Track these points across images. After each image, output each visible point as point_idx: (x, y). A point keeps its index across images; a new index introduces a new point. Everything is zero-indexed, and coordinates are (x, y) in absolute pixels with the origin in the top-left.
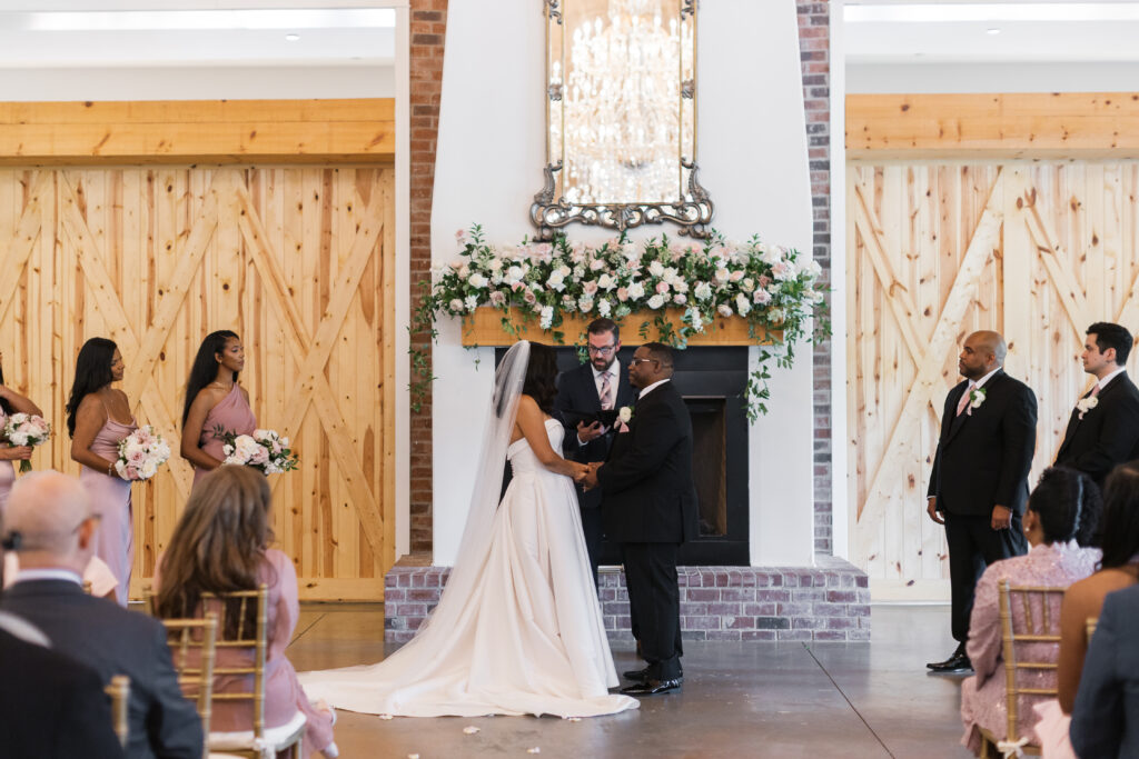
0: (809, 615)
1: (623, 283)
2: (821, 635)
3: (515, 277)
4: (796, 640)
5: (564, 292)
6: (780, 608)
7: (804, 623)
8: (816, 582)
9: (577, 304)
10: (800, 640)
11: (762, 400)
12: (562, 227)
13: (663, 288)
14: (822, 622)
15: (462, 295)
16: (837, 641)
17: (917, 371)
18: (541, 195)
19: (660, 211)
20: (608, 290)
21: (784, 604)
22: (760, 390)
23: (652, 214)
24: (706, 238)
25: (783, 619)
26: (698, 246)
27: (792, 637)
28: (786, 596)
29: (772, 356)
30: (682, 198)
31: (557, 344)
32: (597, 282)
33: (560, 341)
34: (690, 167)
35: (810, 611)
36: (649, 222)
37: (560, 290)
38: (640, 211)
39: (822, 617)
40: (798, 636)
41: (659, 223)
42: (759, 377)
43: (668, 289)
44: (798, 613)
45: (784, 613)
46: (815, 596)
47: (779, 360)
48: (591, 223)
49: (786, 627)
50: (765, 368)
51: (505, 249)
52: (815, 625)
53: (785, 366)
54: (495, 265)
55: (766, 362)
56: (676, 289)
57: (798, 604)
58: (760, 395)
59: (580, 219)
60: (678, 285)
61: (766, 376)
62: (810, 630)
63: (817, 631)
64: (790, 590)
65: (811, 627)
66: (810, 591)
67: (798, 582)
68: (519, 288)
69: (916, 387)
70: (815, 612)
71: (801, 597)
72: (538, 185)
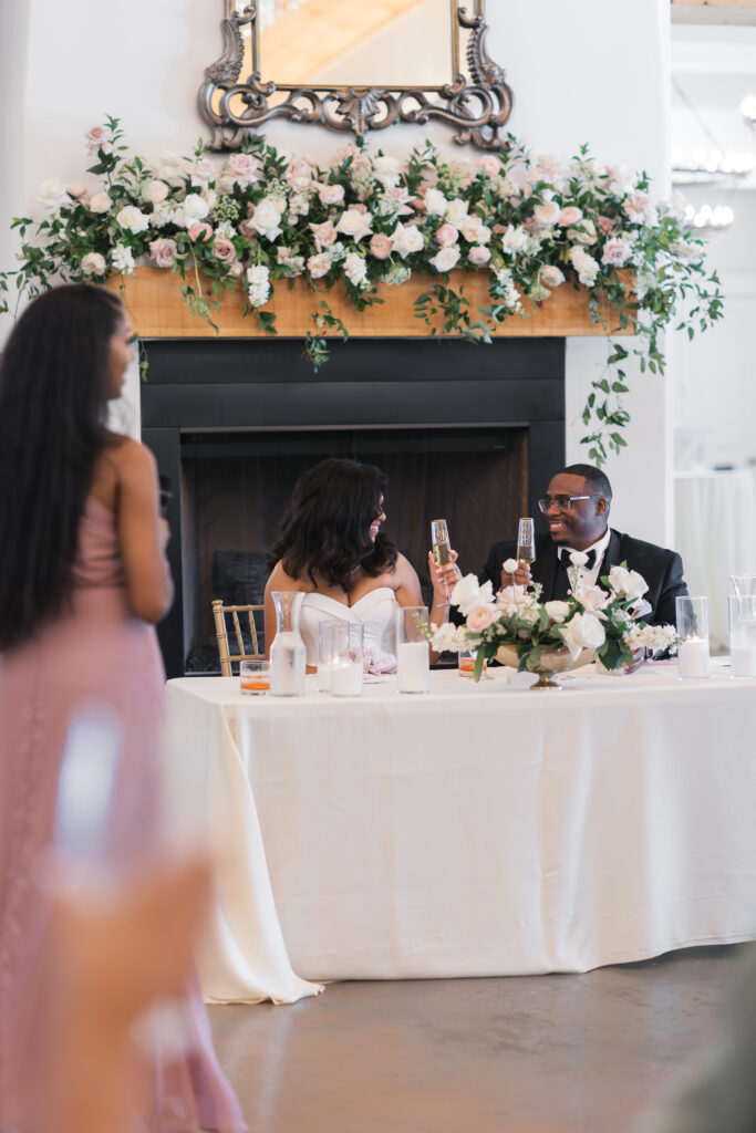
1: (381, 226)
3: (193, 214)
5: (278, 241)
9: (305, 264)
11: (614, 428)
12: (256, 126)
13: (447, 236)
15: (103, 245)
18: (221, 69)
19: (423, 103)
20: (357, 240)
22: (611, 411)
23: (409, 105)
24: (502, 151)
26: (491, 163)
29: (631, 354)
30: (459, 80)
31: (262, 334)
32: (335, 224)
33: (271, 329)
34: (474, 26)
36: (406, 120)
37: (272, 238)
38: (389, 101)
41: (421, 122)
42: (606, 389)
43: (456, 236)
47: (642, 359)
48: (307, 121)
50: (621, 373)
51: (165, 163)
53: (654, 371)
54: (155, 192)
55: (621, 364)
56: (469, 238)
58: (612, 420)
59: (287, 114)
60: (474, 232)
61: (619, 388)
68: (203, 234)
72: (212, 50)
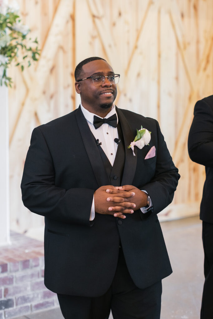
0: (29, 292)
2: (38, 306)
4: (18, 316)
6: (6, 291)
7: (25, 299)
8: (34, 264)
10: (22, 314)
14: (38, 295)
16: (49, 309)
17: (28, 90)
21: (10, 287)
25: (9, 300)
27: (16, 313)
28: (10, 280)
35: (29, 288)
39: (38, 291)
40: (20, 311)
44: (20, 292)
45: (10, 295)
46: (32, 276)
49: (12, 306)
52: (33, 299)
57: (20, 284)
62: (29, 304)
63: (34, 303)
64: (14, 274)
65: (30, 301)
66: (29, 272)
67: (20, 266)
69: (28, 102)
70: (33, 289)
71: (22, 278)
